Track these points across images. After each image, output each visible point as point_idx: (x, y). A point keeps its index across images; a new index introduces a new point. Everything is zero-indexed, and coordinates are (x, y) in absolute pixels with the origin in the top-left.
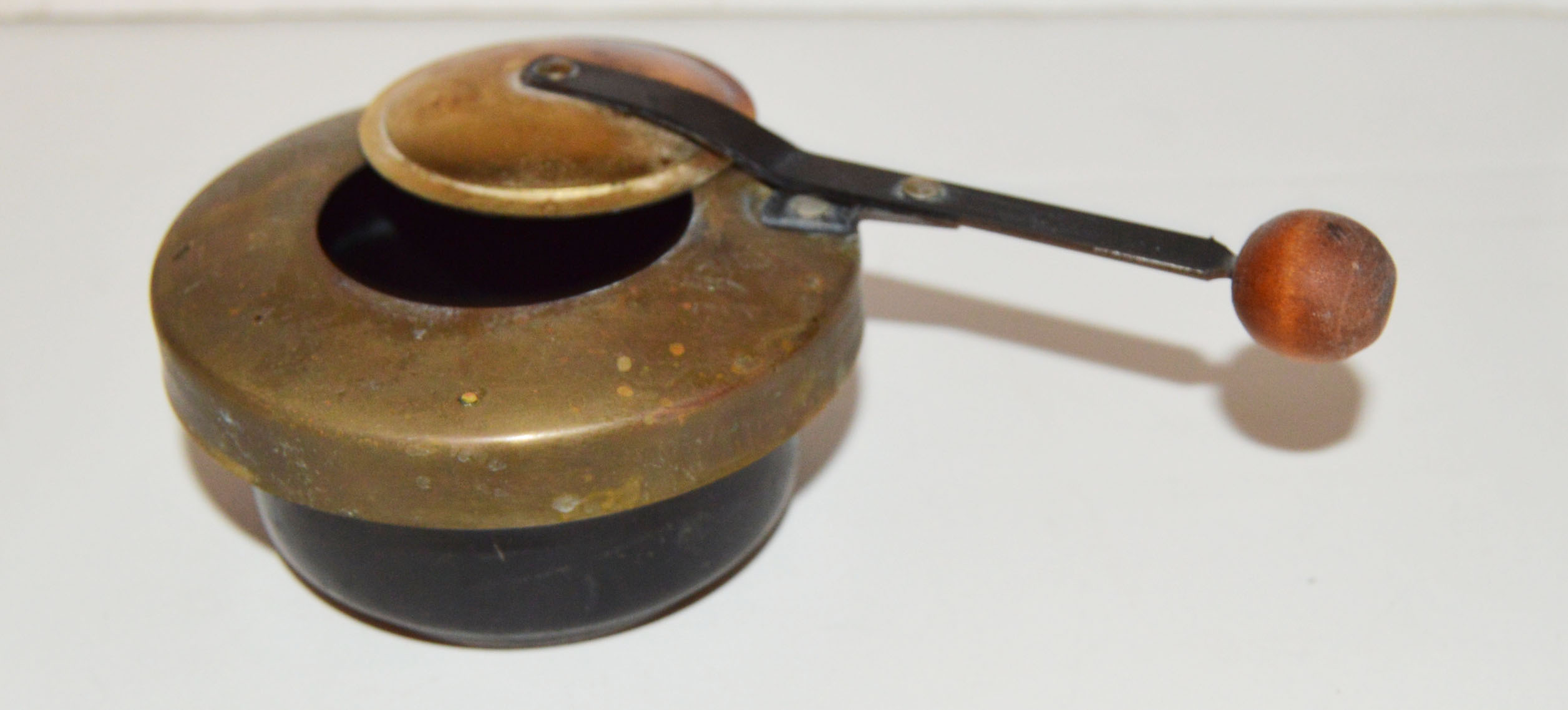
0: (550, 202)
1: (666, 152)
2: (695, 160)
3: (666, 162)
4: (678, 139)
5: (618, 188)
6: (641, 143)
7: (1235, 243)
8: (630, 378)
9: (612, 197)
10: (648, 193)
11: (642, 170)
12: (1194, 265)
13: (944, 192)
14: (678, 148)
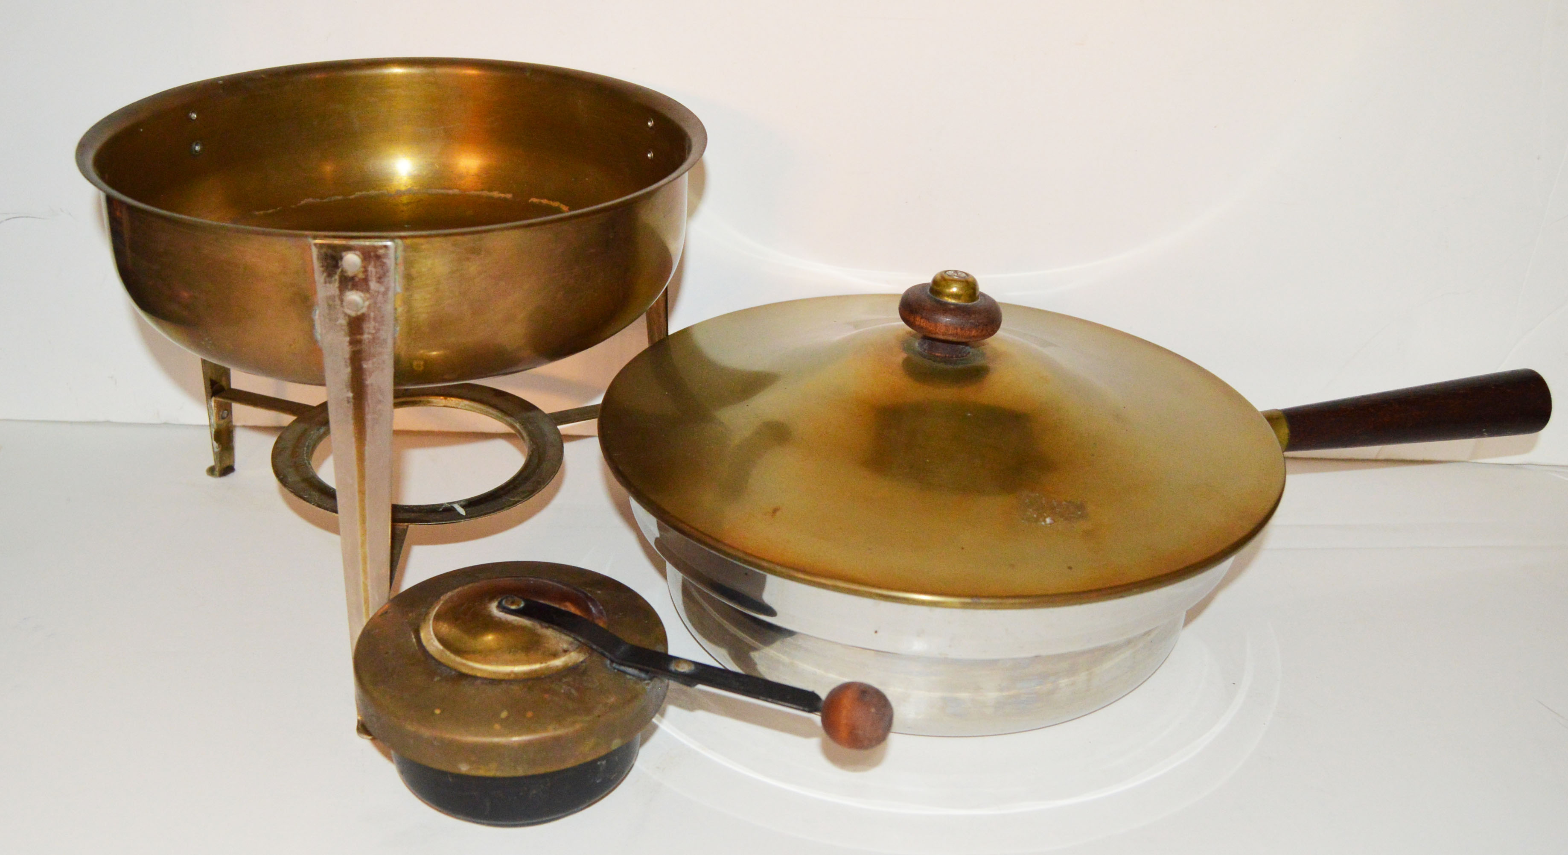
0: (512, 672)
1: (565, 646)
2: (580, 648)
3: (566, 651)
4: (571, 639)
5: (543, 665)
6: (553, 642)
7: (823, 694)
8: (503, 722)
9: (541, 669)
10: (557, 666)
11: (555, 655)
12: (804, 706)
13: (692, 667)
14: (571, 643)
